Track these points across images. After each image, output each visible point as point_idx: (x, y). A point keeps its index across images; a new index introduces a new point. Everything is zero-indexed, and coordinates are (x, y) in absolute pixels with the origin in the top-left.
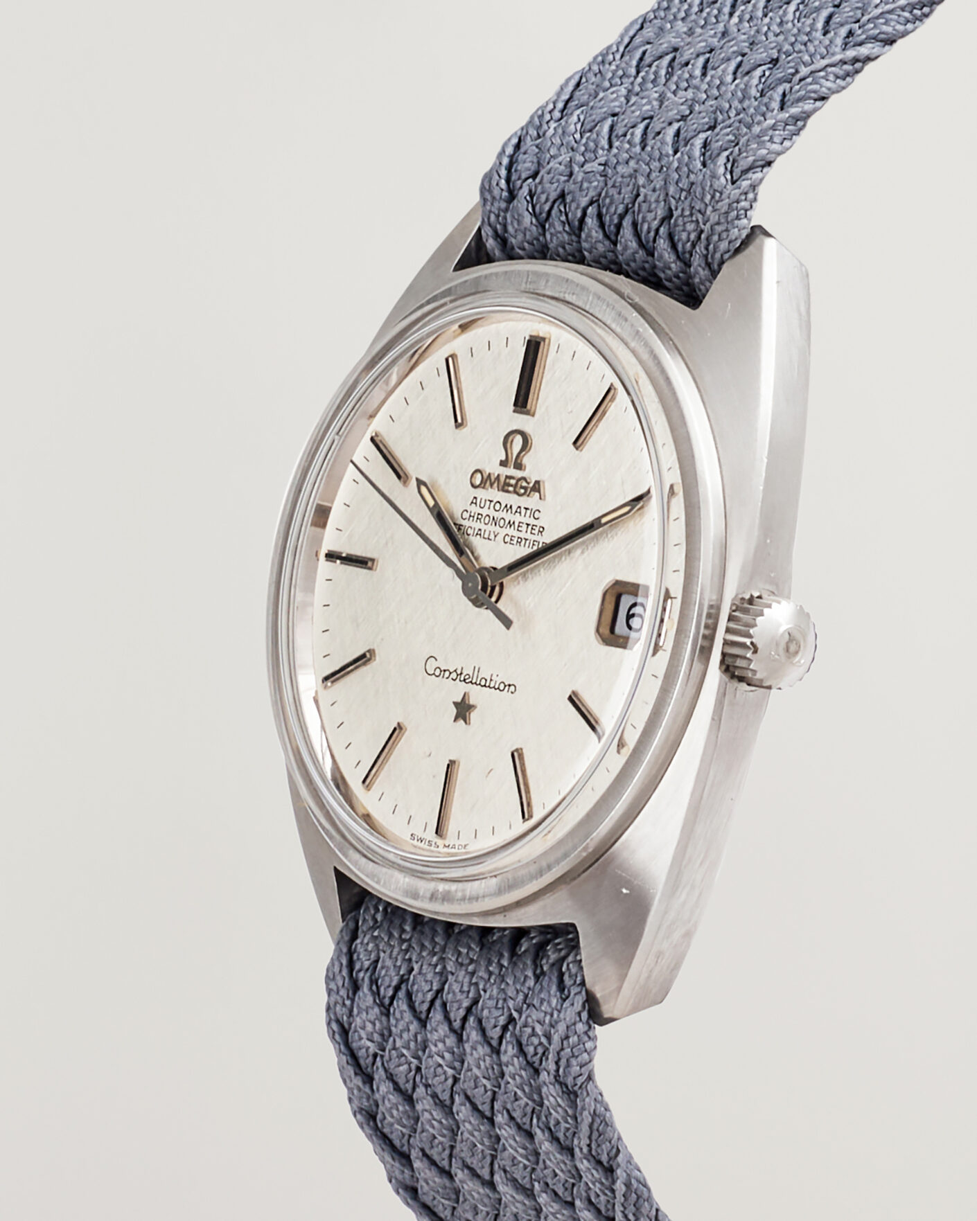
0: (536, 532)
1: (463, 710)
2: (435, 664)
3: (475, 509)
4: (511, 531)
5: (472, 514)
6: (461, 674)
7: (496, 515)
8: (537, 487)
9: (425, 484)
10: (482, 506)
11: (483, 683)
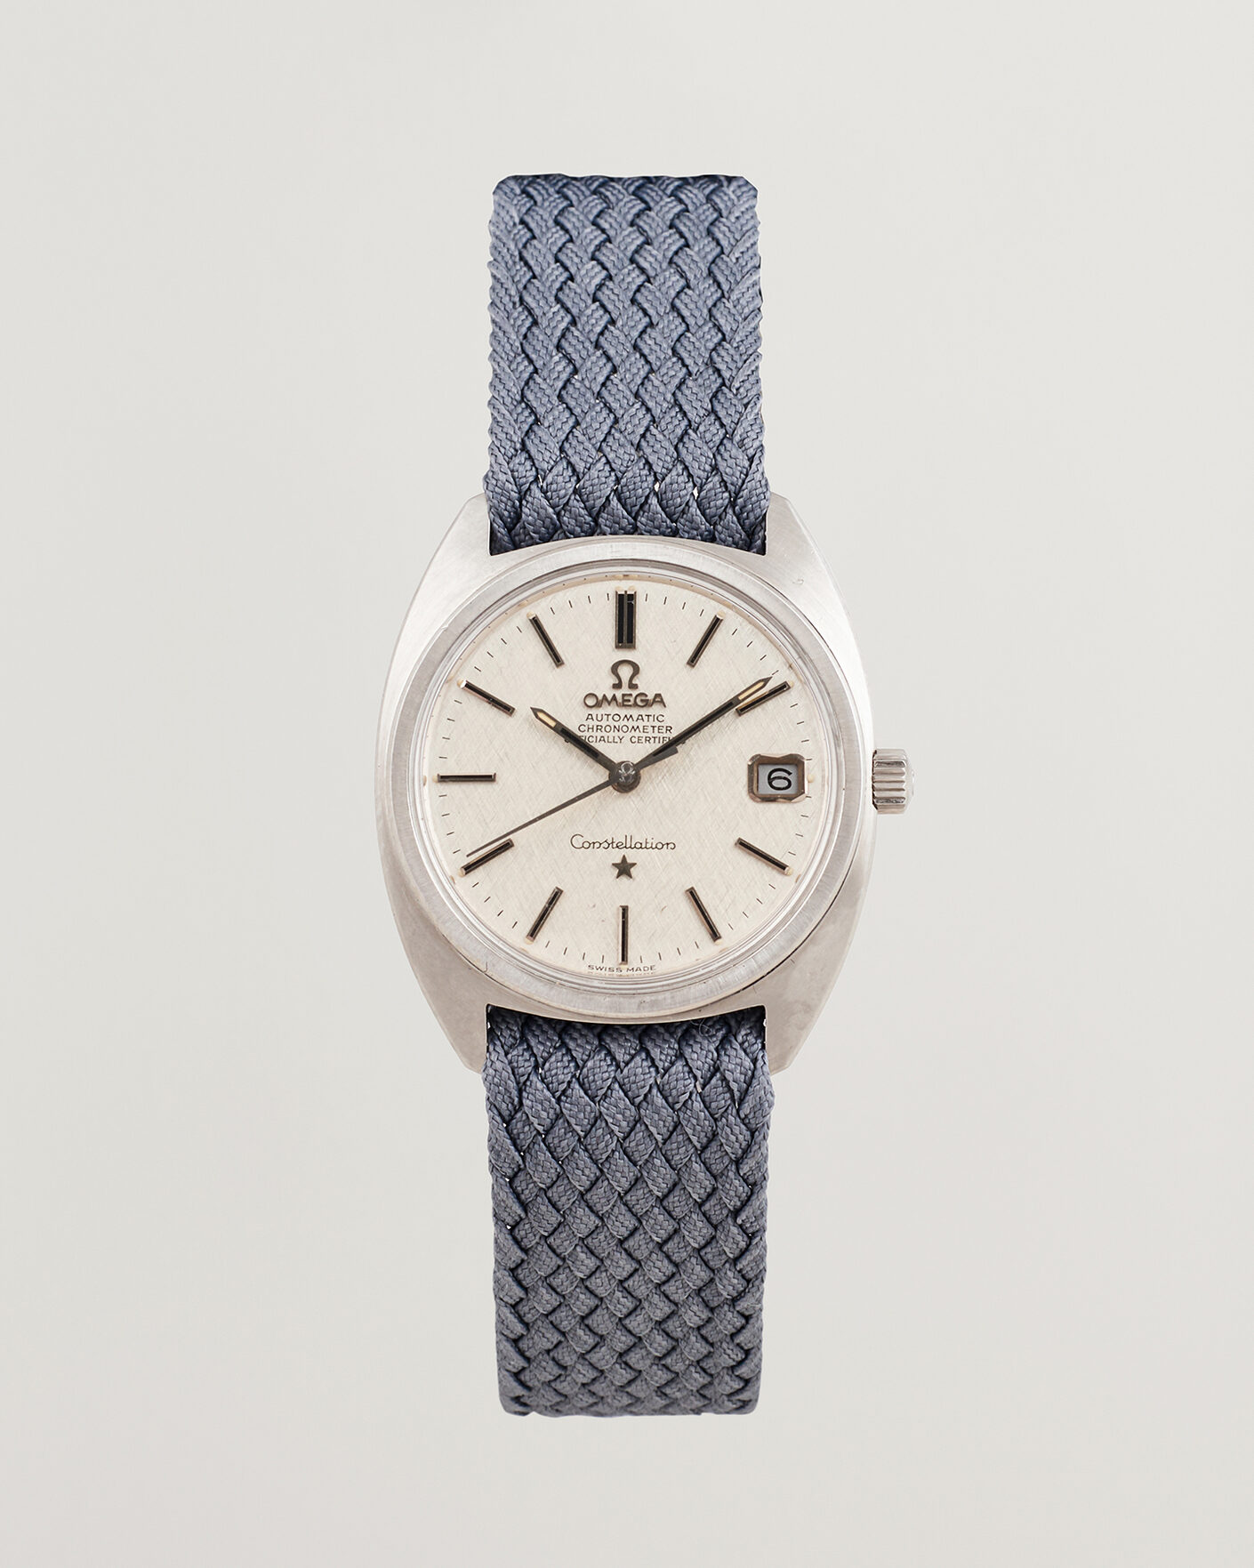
0: (664, 730)
1: (624, 869)
2: (581, 840)
3: (591, 723)
4: (637, 734)
5: (591, 727)
6: (612, 843)
7: (617, 724)
8: (658, 699)
9: (542, 711)
10: (599, 719)
11: (638, 846)
